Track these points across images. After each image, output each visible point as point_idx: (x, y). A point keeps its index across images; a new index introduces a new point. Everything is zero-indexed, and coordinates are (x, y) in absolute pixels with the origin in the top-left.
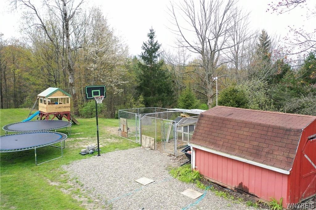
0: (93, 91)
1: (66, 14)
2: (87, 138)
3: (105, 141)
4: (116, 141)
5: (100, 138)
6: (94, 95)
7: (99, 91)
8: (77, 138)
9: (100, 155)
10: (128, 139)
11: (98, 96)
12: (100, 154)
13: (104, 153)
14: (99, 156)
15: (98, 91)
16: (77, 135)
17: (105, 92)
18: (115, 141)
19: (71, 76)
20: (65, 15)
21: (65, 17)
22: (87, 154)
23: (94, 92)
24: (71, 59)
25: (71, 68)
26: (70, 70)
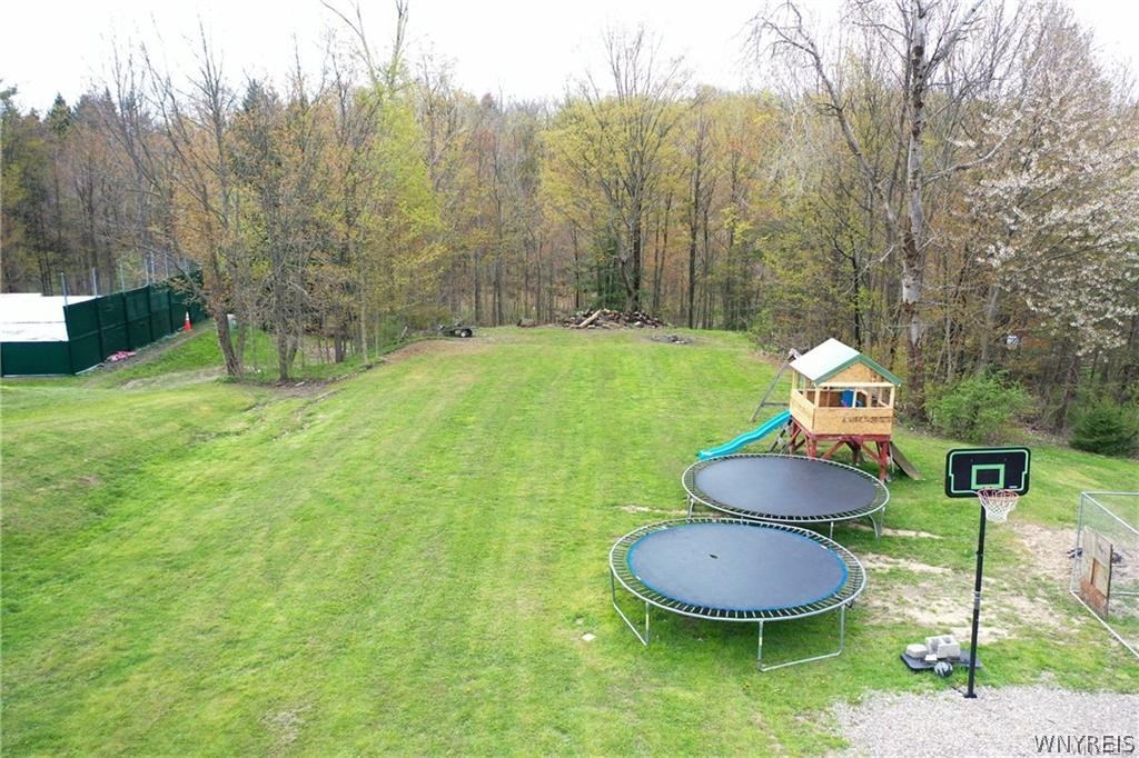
0: (975, 468)
1: (920, 51)
2: (938, 570)
3: (1004, 610)
4: (1052, 622)
5: (987, 584)
6: (978, 483)
7: (1001, 467)
8: (903, 563)
9: (975, 696)
10: (1106, 620)
11: (994, 487)
12: (975, 690)
13: (993, 686)
14: (970, 699)
15: (998, 470)
16: (904, 541)
17: (1026, 472)
18: (1046, 619)
19: (911, 278)
20: (917, 55)
21: (917, 62)
22: (927, 670)
23: (978, 471)
24: (918, 216)
25: (914, 250)
26: (910, 256)
